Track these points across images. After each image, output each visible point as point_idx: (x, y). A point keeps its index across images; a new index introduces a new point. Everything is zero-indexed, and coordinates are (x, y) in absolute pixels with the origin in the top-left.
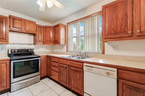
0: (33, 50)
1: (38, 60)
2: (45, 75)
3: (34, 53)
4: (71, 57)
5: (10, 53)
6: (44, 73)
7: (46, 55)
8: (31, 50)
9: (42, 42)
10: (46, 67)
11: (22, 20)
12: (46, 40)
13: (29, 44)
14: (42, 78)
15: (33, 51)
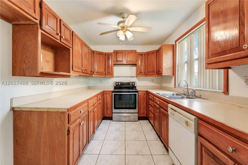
0: (134, 83)
1: (136, 95)
2: (145, 115)
3: (135, 87)
4: (175, 95)
5: (115, 86)
6: (143, 113)
7: (146, 90)
8: (132, 83)
9: (144, 74)
10: (146, 105)
11: (123, 52)
12: (148, 71)
13: (131, 77)
14: (140, 118)
15: (134, 85)
